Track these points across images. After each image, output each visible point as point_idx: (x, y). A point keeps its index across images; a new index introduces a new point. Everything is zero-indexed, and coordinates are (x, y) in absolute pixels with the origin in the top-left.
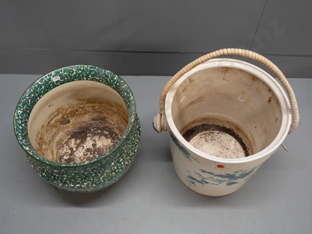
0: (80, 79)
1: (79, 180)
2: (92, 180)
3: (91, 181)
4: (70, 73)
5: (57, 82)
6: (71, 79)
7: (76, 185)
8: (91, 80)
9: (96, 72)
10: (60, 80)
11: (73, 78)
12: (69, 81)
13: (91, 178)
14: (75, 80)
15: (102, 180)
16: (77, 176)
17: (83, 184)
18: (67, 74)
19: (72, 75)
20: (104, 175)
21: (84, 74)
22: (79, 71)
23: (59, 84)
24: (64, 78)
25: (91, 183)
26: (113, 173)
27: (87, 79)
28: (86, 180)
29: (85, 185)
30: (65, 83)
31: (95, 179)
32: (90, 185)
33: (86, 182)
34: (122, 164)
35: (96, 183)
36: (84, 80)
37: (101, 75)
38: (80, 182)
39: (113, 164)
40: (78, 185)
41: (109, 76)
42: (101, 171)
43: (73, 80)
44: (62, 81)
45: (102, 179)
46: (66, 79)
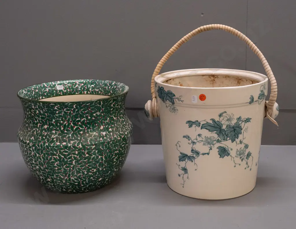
0: (81, 94)
1: (67, 137)
2: (79, 138)
3: (78, 140)
4: (74, 85)
5: (60, 91)
6: (73, 91)
7: (63, 143)
8: (90, 94)
9: (97, 84)
10: (63, 90)
11: (75, 91)
12: (70, 94)
13: (79, 136)
14: (77, 93)
15: (89, 142)
16: (66, 132)
17: (69, 142)
18: (70, 86)
19: (75, 87)
20: (92, 137)
21: (85, 87)
22: (81, 84)
23: (61, 94)
24: (67, 89)
25: (77, 142)
26: (101, 139)
27: (87, 93)
28: (73, 138)
29: (71, 143)
30: (67, 95)
31: (82, 139)
32: (76, 145)
33: (72, 140)
34: (110, 134)
35: (83, 143)
36: (84, 94)
37: (101, 85)
38: (67, 140)
39: (102, 128)
40: (64, 143)
41: (108, 84)
42: (89, 130)
43: (74, 94)
44: (65, 92)
45: (90, 140)
46: (69, 90)
